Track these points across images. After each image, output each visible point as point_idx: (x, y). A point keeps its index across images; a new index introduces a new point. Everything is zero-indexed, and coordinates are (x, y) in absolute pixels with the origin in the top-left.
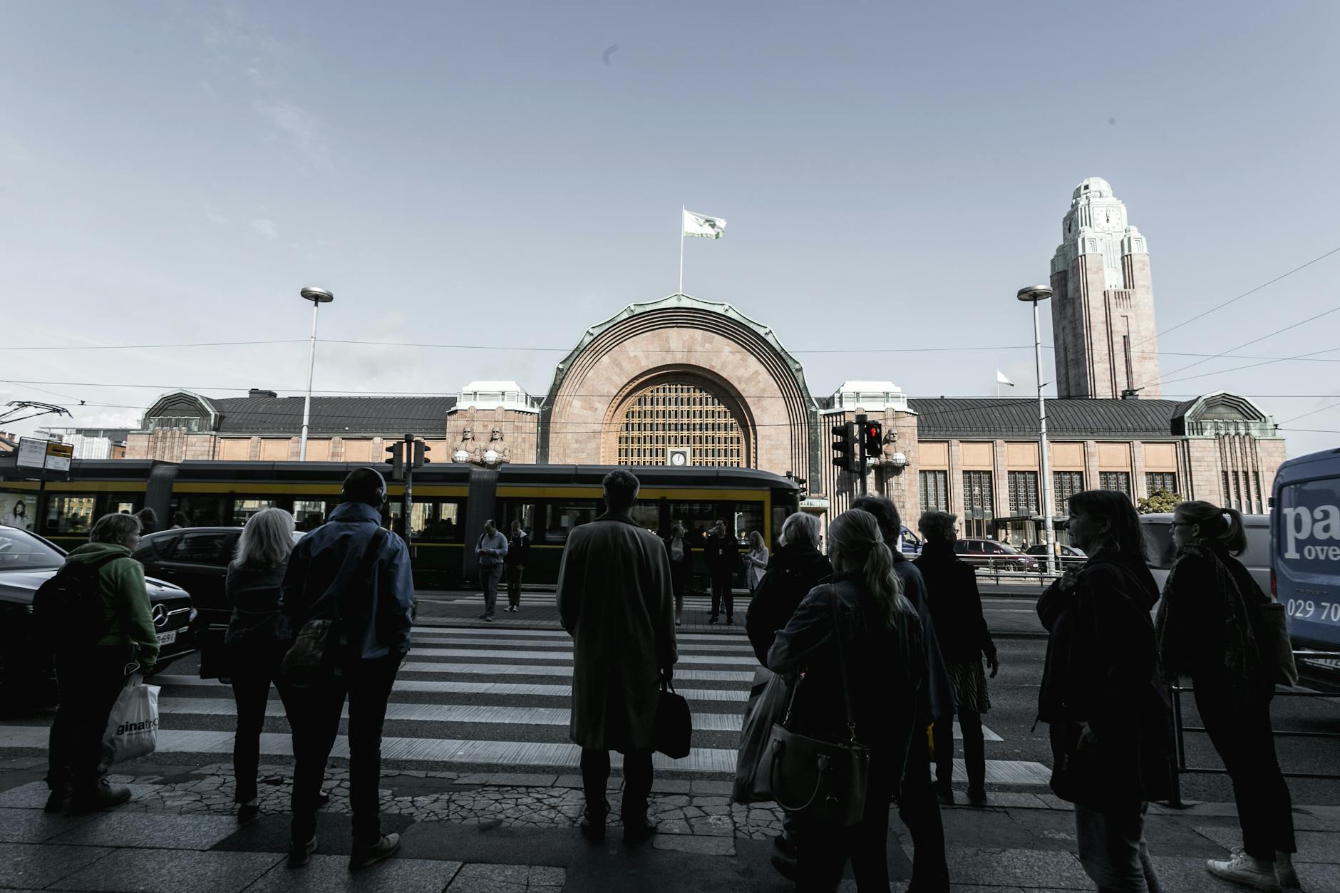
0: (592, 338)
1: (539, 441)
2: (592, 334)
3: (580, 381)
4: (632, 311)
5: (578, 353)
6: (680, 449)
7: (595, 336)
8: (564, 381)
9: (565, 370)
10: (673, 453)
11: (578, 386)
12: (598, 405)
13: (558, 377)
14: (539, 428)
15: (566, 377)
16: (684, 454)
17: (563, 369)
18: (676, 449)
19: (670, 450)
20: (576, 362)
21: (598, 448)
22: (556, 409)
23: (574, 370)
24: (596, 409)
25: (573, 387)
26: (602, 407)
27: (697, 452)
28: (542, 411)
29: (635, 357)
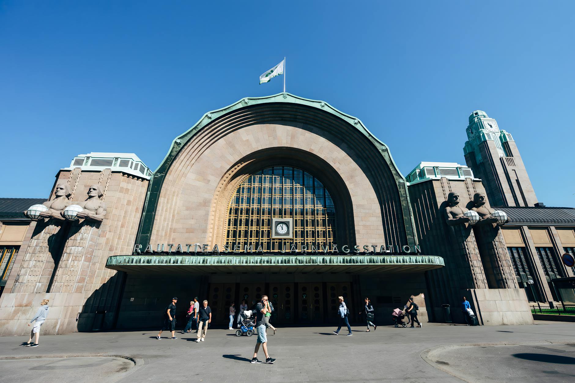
0: (210, 121)
1: (146, 204)
2: (210, 118)
3: (197, 157)
4: (246, 103)
5: (196, 132)
6: (284, 220)
7: (213, 119)
8: (180, 154)
9: (182, 145)
10: (278, 223)
11: (194, 160)
12: (211, 178)
13: (175, 150)
14: (149, 193)
15: (183, 150)
16: (287, 224)
17: (180, 144)
18: (281, 220)
19: (275, 219)
20: (193, 139)
21: (207, 215)
22: (169, 178)
23: (191, 146)
24: (209, 181)
25: (188, 162)
26: (214, 180)
27: (299, 222)
28: (154, 178)
29: (247, 140)
